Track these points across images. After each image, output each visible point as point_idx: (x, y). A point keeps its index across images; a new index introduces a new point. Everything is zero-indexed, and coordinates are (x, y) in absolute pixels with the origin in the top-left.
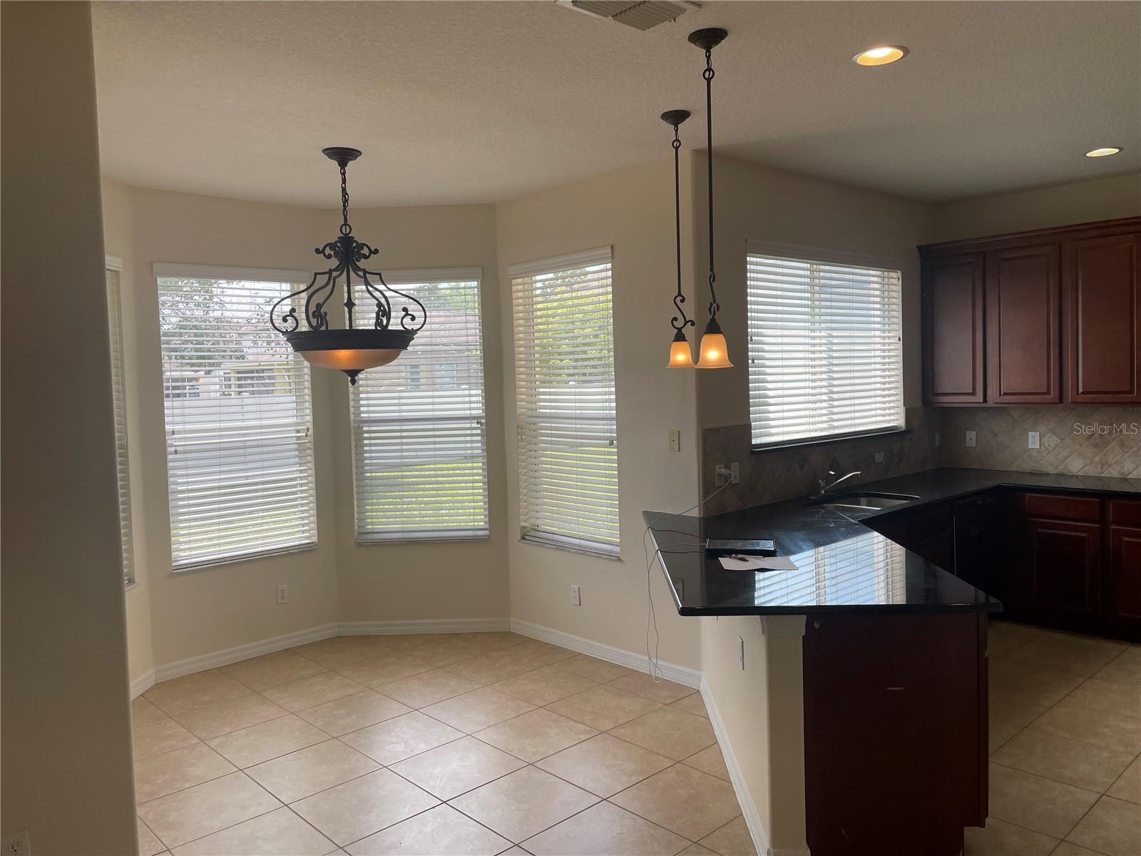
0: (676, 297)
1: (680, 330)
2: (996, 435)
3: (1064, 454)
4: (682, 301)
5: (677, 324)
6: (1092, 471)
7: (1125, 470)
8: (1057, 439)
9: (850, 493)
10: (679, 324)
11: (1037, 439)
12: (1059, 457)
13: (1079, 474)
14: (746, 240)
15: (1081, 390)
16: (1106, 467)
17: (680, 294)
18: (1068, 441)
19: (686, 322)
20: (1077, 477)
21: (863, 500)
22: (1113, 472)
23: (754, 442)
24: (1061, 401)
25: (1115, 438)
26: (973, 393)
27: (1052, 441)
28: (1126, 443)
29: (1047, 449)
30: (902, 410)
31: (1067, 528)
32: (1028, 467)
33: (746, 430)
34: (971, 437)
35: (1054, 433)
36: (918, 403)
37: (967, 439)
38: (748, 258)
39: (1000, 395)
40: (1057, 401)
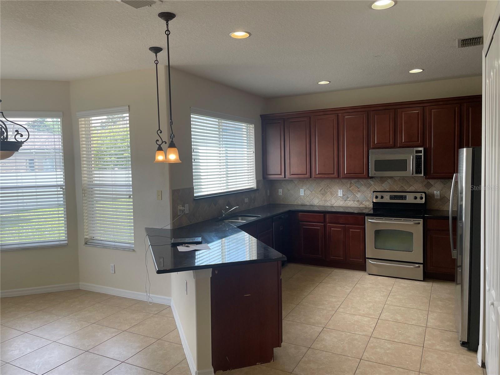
0: (158, 130)
1: (160, 145)
2: (289, 190)
3: (312, 197)
4: (161, 132)
5: (158, 143)
6: (322, 203)
7: (332, 203)
8: (309, 191)
9: (235, 215)
10: (160, 143)
11: (303, 192)
12: (310, 199)
13: (317, 205)
14: (190, 107)
15: (317, 173)
16: (326, 202)
17: (159, 129)
18: (313, 192)
19: (163, 142)
20: (316, 206)
21: (240, 218)
22: (328, 204)
23: (195, 195)
24: (311, 177)
25: (329, 191)
26: (281, 174)
27: (308, 192)
28: (332, 193)
29: (306, 196)
30: (255, 181)
31: (313, 225)
32: (300, 203)
33: (191, 190)
34: (280, 191)
35: (309, 189)
36: (261, 178)
37: (279, 192)
38: (191, 116)
39: (290, 175)
40: (310, 177)
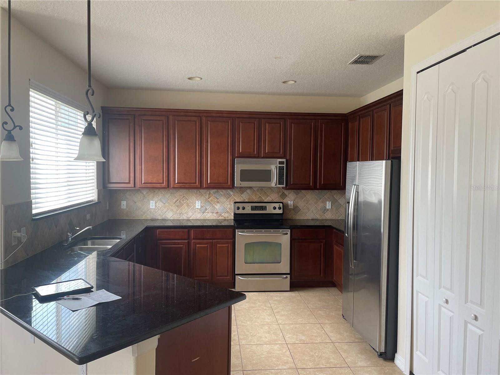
0: (7, 106)
1: (9, 132)
2: (136, 203)
3: (165, 210)
4: (12, 110)
5: (7, 127)
6: (176, 217)
7: (189, 216)
8: (162, 203)
10: (10, 126)
11: (154, 204)
12: (163, 212)
13: (171, 219)
14: (30, 80)
15: (176, 182)
16: (181, 215)
17: (10, 105)
18: (167, 204)
19: (15, 127)
20: (170, 220)
22: (184, 217)
23: (34, 212)
24: (168, 187)
25: (186, 202)
26: (129, 183)
27: (160, 204)
28: (189, 204)
29: (158, 208)
30: (96, 191)
31: (175, 244)
32: (149, 217)
33: (29, 205)
34: (124, 204)
35: (161, 201)
36: (101, 188)
37: (122, 205)
38: (31, 93)
39: (142, 184)
